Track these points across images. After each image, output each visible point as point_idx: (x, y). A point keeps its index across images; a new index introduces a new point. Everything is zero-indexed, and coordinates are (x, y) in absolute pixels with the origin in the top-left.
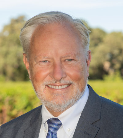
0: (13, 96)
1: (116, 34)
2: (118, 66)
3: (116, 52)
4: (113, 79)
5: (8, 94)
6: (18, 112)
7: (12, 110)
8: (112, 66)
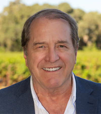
0: (14, 63)
1: (92, 14)
2: (94, 38)
3: (93, 27)
4: (91, 50)
5: (10, 62)
6: (19, 76)
7: (13, 74)
8: (90, 38)
